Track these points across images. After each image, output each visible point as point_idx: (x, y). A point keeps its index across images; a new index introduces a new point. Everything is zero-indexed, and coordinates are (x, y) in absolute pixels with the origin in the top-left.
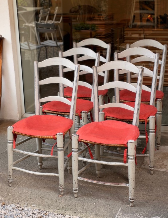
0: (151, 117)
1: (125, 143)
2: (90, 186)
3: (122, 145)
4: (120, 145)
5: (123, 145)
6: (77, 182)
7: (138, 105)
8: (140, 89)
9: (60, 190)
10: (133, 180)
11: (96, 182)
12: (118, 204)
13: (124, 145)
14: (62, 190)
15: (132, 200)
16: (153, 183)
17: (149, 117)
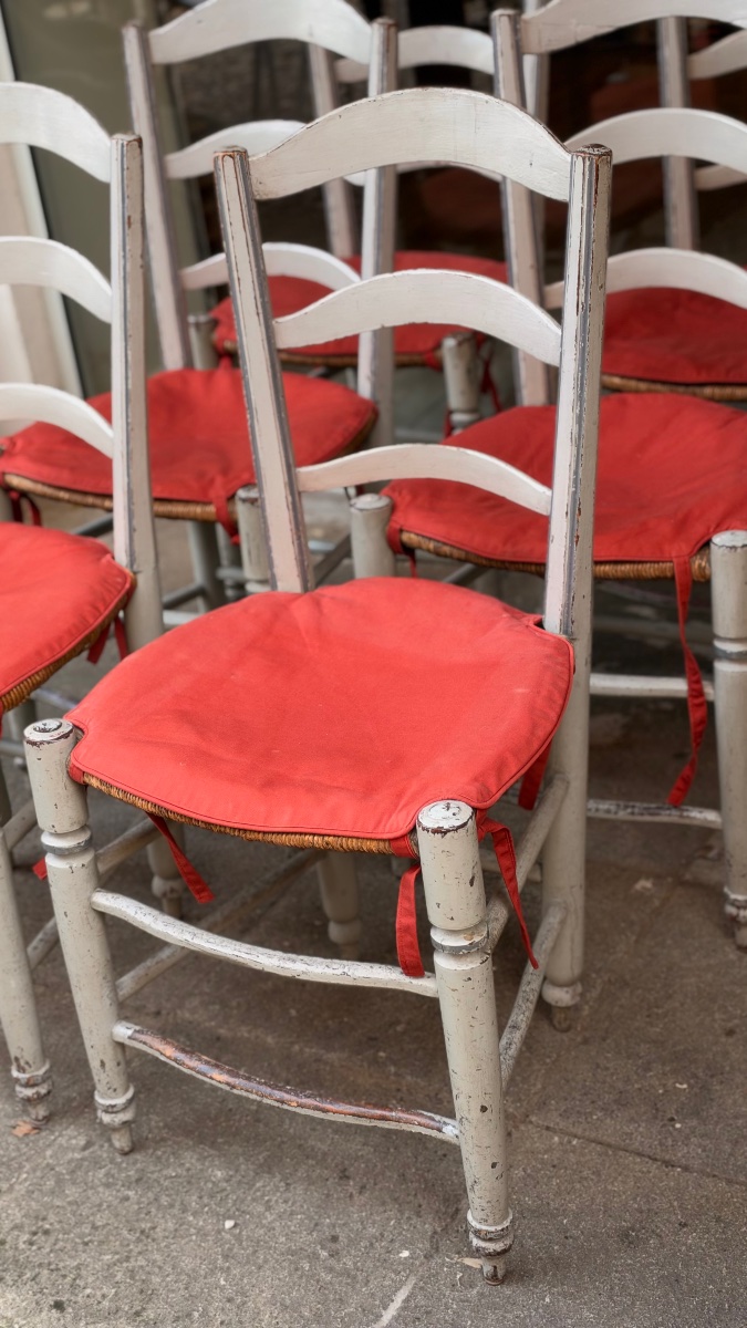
0: (721, 539)
1: (396, 825)
2: (270, 1040)
3: (373, 846)
4: (353, 844)
5: (381, 844)
6: (110, 1057)
7: (576, 473)
8: (584, 341)
9: (18, 1088)
10: (484, 1109)
11: (224, 1077)
12: (404, 1246)
13: (390, 840)
14: (29, 1092)
15: (490, 1240)
16: (730, 1033)
17: (707, 544)
